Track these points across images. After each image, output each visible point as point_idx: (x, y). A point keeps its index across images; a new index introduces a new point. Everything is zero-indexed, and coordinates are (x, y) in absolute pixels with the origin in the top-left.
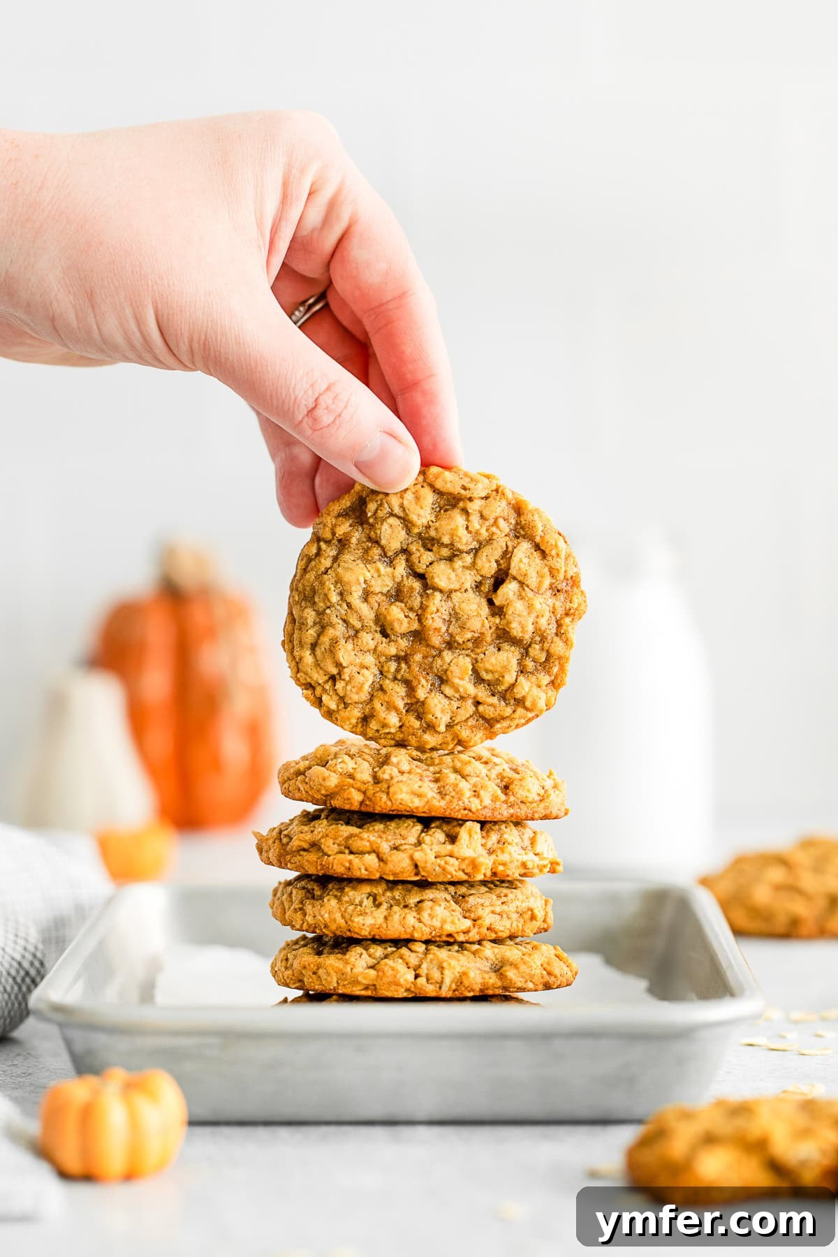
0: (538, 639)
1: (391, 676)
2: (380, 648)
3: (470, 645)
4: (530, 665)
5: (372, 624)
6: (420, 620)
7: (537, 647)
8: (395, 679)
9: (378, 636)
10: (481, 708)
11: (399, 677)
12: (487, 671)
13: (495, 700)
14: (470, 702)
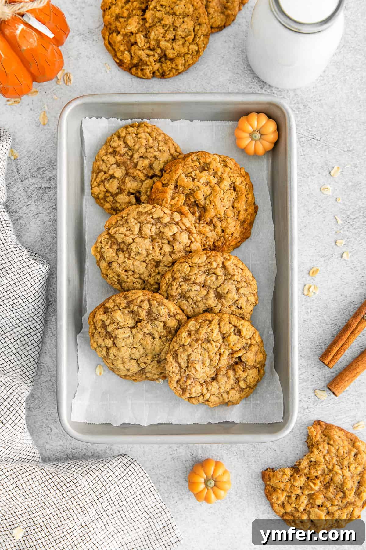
0: (114, 201)
1: (128, 152)
2: (138, 153)
3: (124, 180)
4: (107, 194)
5: (146, 155)
6: (139, 170)
7: (112, 200)
8: (126, 152)
9: (142, 155)
10: (103, 173)
11: (126, 154)
12: (113, 181)
13: (103, 178)
14: (106, 171)
